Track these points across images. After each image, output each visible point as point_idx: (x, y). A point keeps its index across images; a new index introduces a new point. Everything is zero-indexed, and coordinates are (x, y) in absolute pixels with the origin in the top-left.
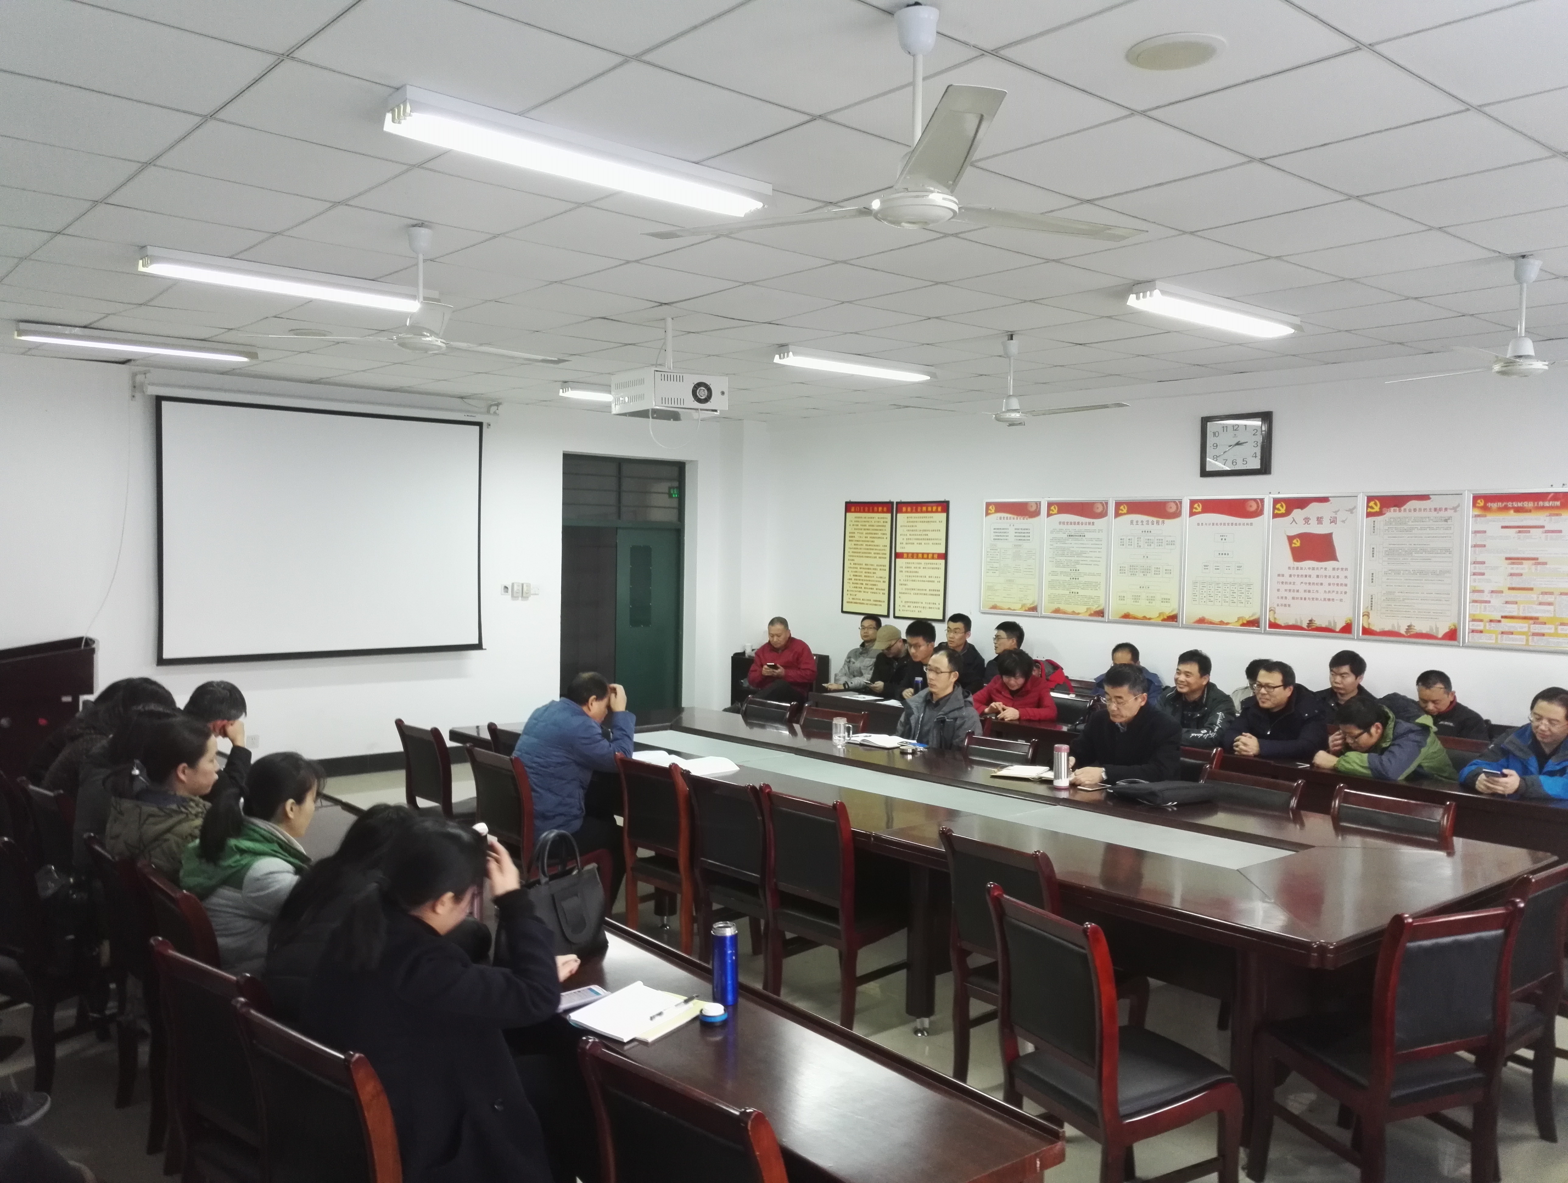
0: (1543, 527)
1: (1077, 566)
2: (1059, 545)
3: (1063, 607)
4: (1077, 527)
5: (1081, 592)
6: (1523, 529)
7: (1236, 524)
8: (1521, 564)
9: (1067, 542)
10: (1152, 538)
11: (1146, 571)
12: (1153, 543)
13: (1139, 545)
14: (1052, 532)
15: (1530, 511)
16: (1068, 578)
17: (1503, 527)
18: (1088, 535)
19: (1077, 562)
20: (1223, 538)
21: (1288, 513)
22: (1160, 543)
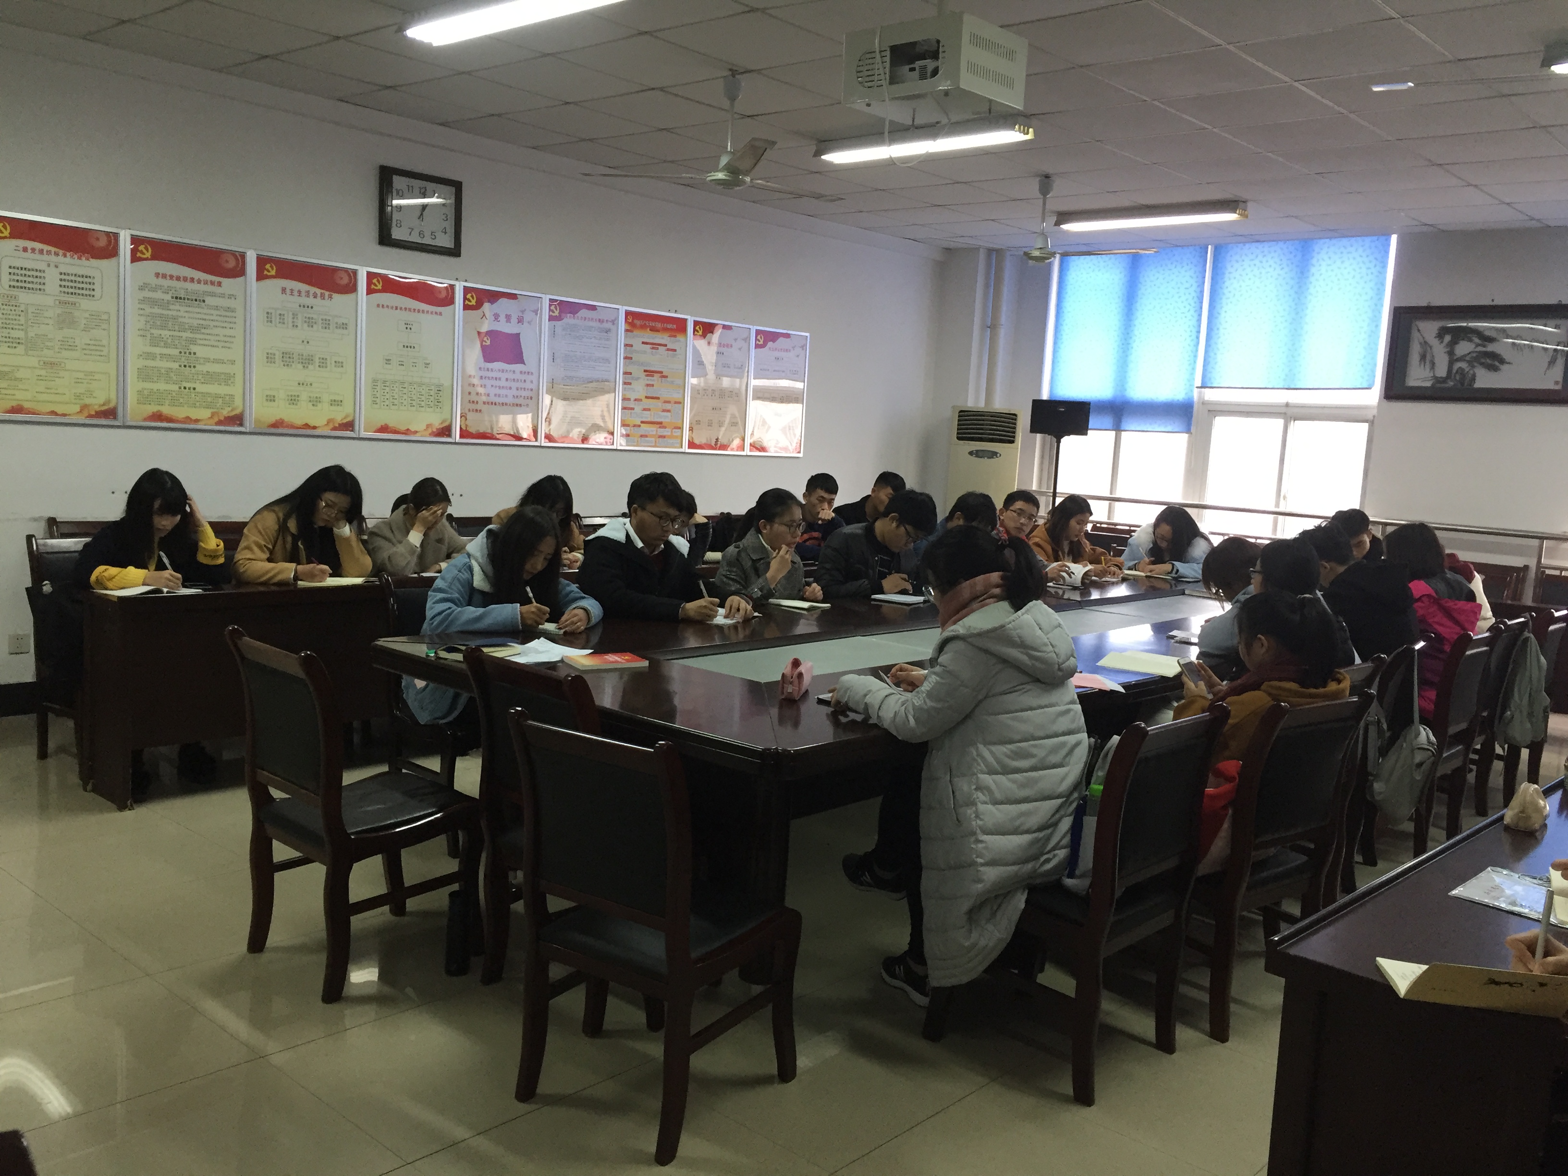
0: (666, 345)
1: (192, 347)
2: (156, 310)
3: (166, 410)
4: (189, 286)
5: (200, 388)
6: (655, 346)
7: (423, 311)
8: (653, 376)
9: (171, 307)
10: (315, 316)
11: (307, 361)
12: (316, 323)
13: (296, 324)
14: (141, 288)
15: (658, 331)
16: (175, 366)
17: (643, 343)
18: (209, 300)
19: (193, 341)
20: (409, 327)
21: (478, 306)
22: (326, 325)
